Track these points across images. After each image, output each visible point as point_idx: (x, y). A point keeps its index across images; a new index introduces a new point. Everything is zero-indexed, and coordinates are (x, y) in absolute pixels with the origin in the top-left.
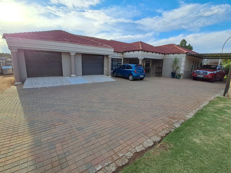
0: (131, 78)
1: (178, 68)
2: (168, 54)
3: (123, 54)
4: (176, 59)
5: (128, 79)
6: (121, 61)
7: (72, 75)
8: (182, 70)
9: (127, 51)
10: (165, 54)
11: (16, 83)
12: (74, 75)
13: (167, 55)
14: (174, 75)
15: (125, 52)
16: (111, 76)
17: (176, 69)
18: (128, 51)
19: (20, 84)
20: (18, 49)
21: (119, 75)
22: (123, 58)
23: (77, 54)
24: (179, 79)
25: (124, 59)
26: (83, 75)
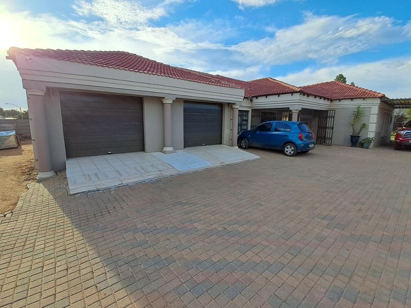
0: (289, 150)
1: (364, 126)
2: (340, 100)
3: (251, 101)
4: (358, 108)
5: (282, 152)
6: (247, 116)
7: (166, 149)
8: (371, 131)
9: (263, 96)
10: (332, 100)
11: (41, 175)
12: (170, 149)
13: (337, 103)
14: (355, 141)
15: (257, 97)
16: (237, 147)
17: (361, 129)
18: (265, 95)
19: (51, 177)
20: (48, 89)
21: (255, 145)
22: (250, 110)
23: (178, 100)
24: (367, 148)
25: (253, 110)
26: (184, 147)
